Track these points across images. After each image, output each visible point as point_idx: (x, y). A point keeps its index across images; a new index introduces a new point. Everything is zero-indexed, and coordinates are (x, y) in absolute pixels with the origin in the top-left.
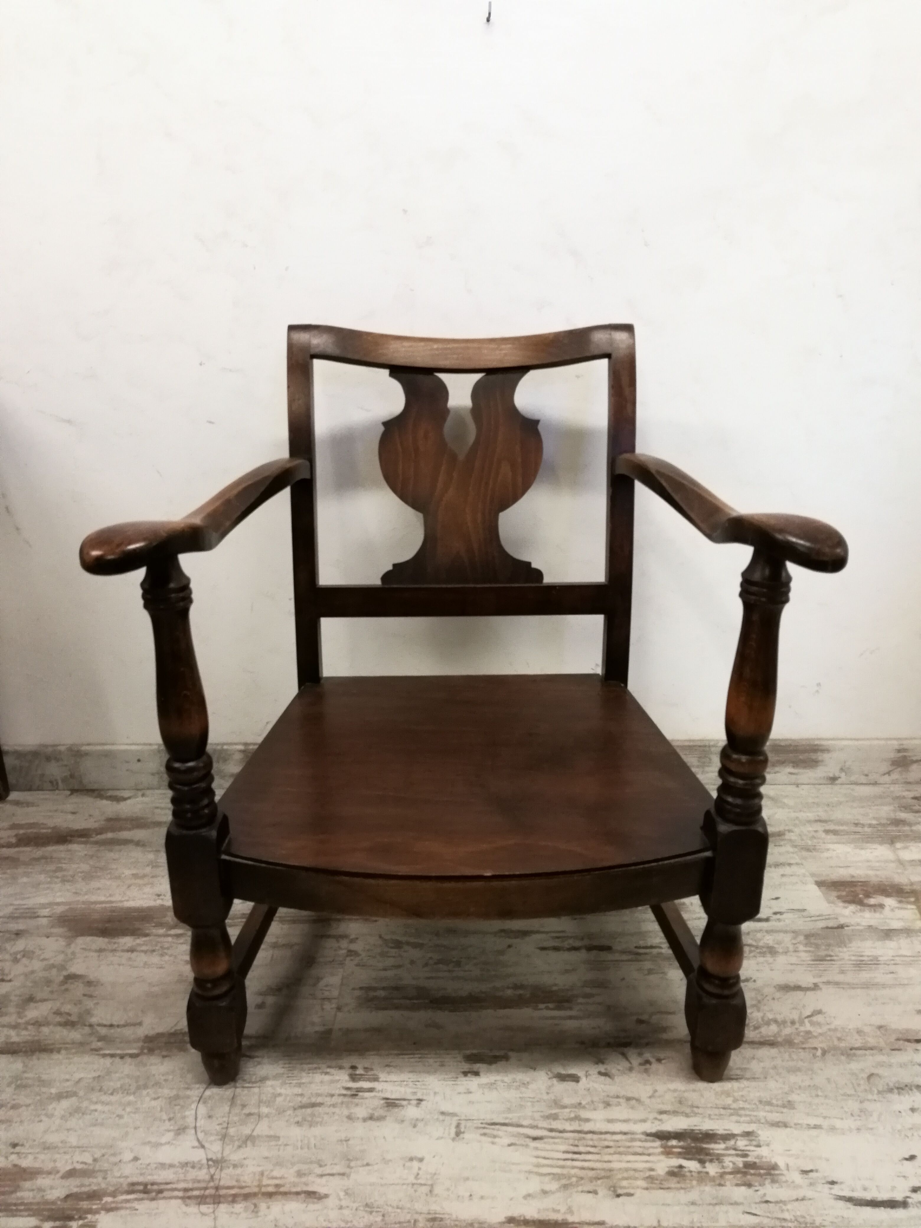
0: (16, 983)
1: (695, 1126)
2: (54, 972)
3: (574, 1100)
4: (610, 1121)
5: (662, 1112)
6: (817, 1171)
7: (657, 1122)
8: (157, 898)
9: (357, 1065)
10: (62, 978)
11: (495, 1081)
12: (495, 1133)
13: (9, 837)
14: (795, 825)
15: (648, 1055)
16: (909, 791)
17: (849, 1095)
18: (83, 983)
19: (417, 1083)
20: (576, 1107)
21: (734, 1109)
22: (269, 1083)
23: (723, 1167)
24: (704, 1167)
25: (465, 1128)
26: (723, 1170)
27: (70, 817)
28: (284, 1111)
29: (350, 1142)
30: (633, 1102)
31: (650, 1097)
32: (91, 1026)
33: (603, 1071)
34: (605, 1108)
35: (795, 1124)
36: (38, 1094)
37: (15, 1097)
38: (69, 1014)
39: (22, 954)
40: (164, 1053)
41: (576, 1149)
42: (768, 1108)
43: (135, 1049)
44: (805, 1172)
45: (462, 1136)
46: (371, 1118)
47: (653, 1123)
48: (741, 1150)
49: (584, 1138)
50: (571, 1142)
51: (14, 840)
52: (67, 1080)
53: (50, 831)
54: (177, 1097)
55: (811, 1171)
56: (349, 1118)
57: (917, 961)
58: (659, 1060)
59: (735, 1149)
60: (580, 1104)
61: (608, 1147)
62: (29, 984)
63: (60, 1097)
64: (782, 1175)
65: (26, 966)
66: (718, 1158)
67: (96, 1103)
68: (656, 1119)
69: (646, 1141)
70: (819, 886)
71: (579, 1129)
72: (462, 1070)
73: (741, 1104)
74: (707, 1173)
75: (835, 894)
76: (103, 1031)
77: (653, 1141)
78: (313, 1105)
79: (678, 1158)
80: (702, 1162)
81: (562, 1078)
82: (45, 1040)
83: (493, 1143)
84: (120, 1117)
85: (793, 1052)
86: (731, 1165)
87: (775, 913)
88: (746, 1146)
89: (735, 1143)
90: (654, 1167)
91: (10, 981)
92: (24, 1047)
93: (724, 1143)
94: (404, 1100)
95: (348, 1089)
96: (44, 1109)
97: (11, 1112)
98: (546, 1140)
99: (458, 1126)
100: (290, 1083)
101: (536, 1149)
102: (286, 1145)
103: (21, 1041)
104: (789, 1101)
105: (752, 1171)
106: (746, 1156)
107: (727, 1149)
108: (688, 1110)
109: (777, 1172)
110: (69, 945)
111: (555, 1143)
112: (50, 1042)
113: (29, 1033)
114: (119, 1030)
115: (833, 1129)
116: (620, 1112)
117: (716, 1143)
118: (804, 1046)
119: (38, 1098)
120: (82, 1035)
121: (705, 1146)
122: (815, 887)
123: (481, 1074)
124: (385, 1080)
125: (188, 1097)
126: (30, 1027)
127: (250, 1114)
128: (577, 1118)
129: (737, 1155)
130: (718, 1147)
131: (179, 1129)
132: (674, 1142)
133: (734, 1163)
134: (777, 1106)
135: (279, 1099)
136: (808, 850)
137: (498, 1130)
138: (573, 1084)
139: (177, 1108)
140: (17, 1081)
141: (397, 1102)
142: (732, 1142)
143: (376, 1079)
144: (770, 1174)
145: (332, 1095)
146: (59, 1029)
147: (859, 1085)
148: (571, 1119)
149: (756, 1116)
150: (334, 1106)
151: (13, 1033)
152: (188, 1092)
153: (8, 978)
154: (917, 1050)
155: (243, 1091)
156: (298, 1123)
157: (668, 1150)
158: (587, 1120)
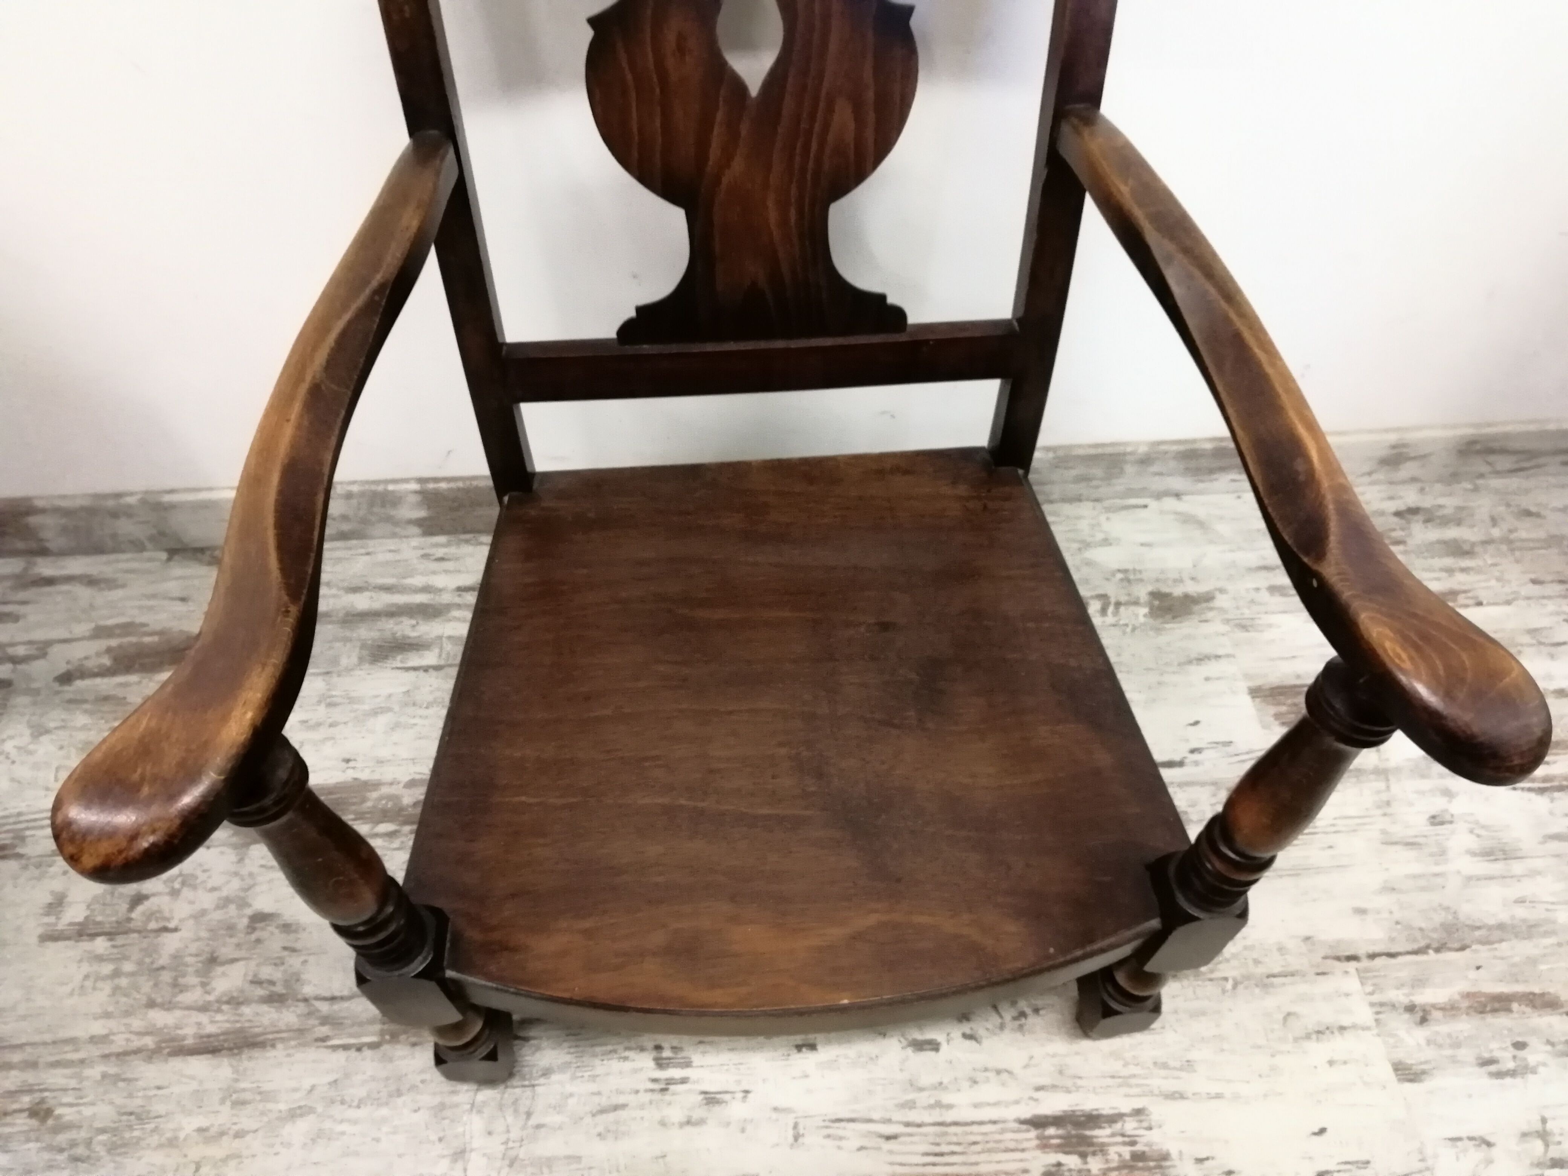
0: (186, 933)
1: (1077, 1105)
2: (232, 909)
3: (934, 1079)
4: (976, 1106)
5: (1039, 1089)
6: (1213, 1158)
7: (1032, 1103)
8: (344, 765)
9: (664, 1045)
10: (245, 921)
11: (837, 1056)
12: (841, 1133)
13: (98, 654)
14: (1230, 578)
15: (1023, 1005)
16: (1391, 498)
17: (1260, 1047)
18: (277, 927)
19: (741, 1067)
20: (936, 1088)
21: (1124, 1077)
22: (555, 1077)
23: (1107, 1161)
24: (1086, 1163)
25: (804, 1129)
26: (1106, 1166)
27: (180, 607)
28: (582, 1119)
29: (668, 1159)
30: (1005, 1076)
31: (1026, 1066)
32: (306, 1000)
33: (968, 1032)
34: (971, 1087)
35: (1194, 1094)
36: (263, 1113)
37: (235, 1120)
38: (272, 983)
39: (180, 879)
40: (413, 1039)
41: (937, 1149)
42: (1163, 1072)
43: (373, 1035)
44: (1200, 1161)
45: (801, 1140)
46: (689, 1122)
47: (1028, 1105)
48: (1129, 1136)
49: (945, 1134)
50: (931, 1139)
51: (106, 661)
52: (295, 1090)
53: (156, 639)
54: (442, 1107)
55: (1207, 1159)
56: (663, 1124)
57: (1364, 824)
58: (1036, 1011)
59: (1123, 1135)
60: (941, 1083)
61: (975, 1143)
62: (204, 934)
63: (294, 1114)
64: (1174, 1166)
65: (192, 903)
66: (1101, 1149)
67: (342, 1121)
68: (1031, 1098)
69: (1018, 1131)
70: (1253, 697)
71: (940, 1120)
72: (796, 1043)
73: (1132, 1070)
74: (1089, 1171)
75: (1272, 710)
76: (324, 1008)
77: (1028, 1131)
78: (616, 1108)
79: (1056, 1152)
80: (1083, 1156)
81: (919, 1046)
82: (251, 1027)
83: (839, 1148)
84: (377, 1140)
85: (1198, 985)
86: (1116, 1157)
87: (1192, 751)
88: (1135, 1129)
89: (1123, 1125)
90: (1027, 1168)
91: (176, 930)
92: (225, 1041)
93: (1110, 1127)
94: (726, 1092)
95: (655, 1080)
96: (277, 1136)
97: (237, 1144)
98: (902, 1139)
99: (796, 1126)
100: (582, 1077)
101: (891, 1152)
102: (590, 1168)
103: (219, 1031)
104: (1188, 1061)
105: (1140, 1164)
106: (1133, 1143)
107: (1113, 1135)
108: (1069, 1083)
109: (1167, 1163)
110: (241, 860)
111: (912, 1143)
112: (257, 1030)
113: (226, 1018)
114: (346, 1004)
115: (1236, 1097)
116: (989, 1091)
117: (1100, 1127)
118: (1213, 976)
119: (265, 1119)
120: (298, 1016)
121: (1088, 1133)
122: (1247, 699)
123: (819, 1047)
124: (699, 1064)
125: (457, 1106)
126: (225, 1007)
127: (539, 1127)
128: (938, 1105)
129: (1125, 1144)
130: (1101, 1134)
131: (455, 1154)
132: (1051, 1131)
133: (1120, 1155)
134: (1175, 1068)
135: (572, 1101)
136: (1244, 628)
137: (844, 1128)
138: (932, 1054)
139: (447, 1122)
140: (231, 1096)
141: (718, 1096)
142: (1118, 1126)
143: (688, 1064)
144: (1160, 1167)
145: (637, 1092)
146: (265, 1008)
147: (1272, 1031)
148: (931, 1107)
149: (1148, 1085)
150: (642, 1107)
151: (204, 1018)
152: (456, 1099)
153: (171, 925)
154: (1346, 972)
155: (523, 1092)
156: (599, 1135)
157: (1045, 1141)
158: (949, 1107)
